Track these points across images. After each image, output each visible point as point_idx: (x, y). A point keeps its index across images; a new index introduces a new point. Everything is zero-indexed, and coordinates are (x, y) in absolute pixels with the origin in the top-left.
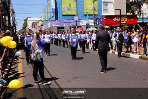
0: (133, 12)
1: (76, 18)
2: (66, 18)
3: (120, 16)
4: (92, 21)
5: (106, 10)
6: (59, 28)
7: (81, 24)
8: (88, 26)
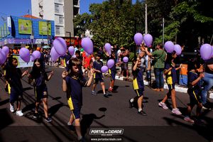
0: (80, 35)
1: (32, 37)
2: (22, 36)
3: (70, 38)
4: (47, 40)
5: (58, 32)
6: (15, 45)
7: (36, 43)
8: (43, 44)
